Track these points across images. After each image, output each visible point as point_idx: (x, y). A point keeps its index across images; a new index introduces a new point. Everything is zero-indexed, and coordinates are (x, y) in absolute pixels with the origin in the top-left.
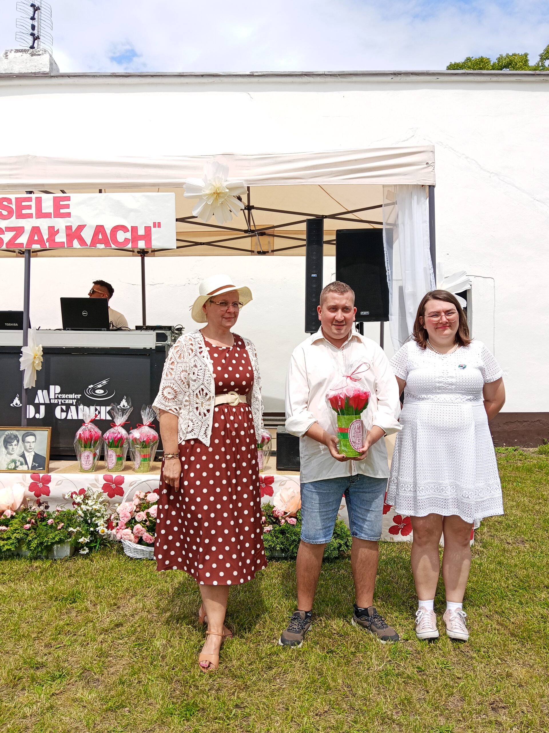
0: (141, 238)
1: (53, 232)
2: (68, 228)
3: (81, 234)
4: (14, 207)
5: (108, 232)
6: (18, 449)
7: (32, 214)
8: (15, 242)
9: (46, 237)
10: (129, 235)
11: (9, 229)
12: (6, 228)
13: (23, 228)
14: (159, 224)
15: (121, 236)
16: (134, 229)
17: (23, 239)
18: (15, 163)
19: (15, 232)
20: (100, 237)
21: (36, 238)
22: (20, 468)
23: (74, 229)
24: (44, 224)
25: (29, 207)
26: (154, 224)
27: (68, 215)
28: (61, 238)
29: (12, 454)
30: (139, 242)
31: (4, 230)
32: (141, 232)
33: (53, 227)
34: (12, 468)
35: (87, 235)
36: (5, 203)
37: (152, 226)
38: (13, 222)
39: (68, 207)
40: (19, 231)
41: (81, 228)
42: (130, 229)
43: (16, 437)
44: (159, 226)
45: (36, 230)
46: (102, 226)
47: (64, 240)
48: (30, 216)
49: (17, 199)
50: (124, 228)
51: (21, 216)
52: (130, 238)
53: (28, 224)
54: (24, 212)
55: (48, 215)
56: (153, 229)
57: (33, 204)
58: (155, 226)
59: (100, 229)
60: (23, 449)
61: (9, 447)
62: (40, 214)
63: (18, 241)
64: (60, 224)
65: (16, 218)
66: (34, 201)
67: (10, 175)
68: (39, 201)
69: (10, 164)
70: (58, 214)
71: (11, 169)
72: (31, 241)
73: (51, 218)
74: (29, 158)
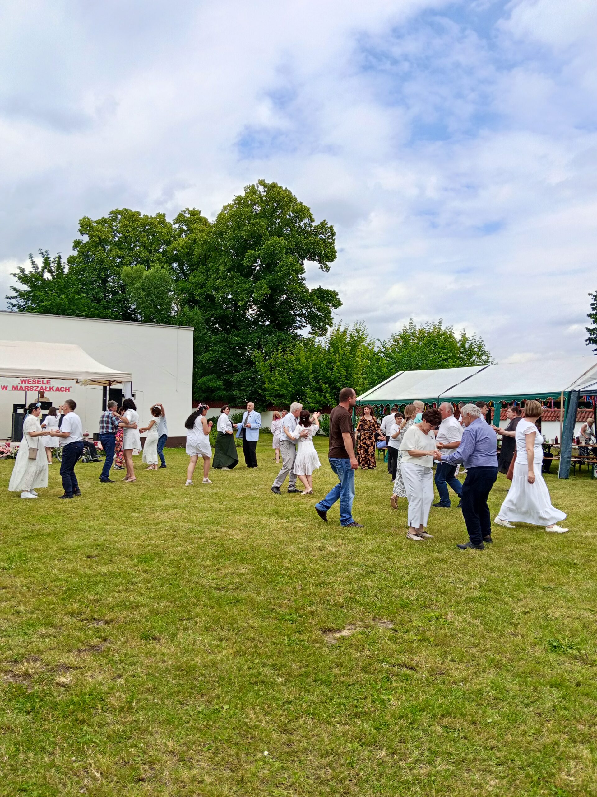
4: (37, 381)
15: (62, 389)
24: (44, 386)
25: (40, 382)
28: (48, 389)
35: (54, 389)
36: (34, 381)
39: (50, 382)
51: (38, 384)
53: (40, 386)
59: (58, 388)
62: (43, 384)
68: (43, 380)
70: (47, 384)
71: (35, 373)
74: (39, 370)
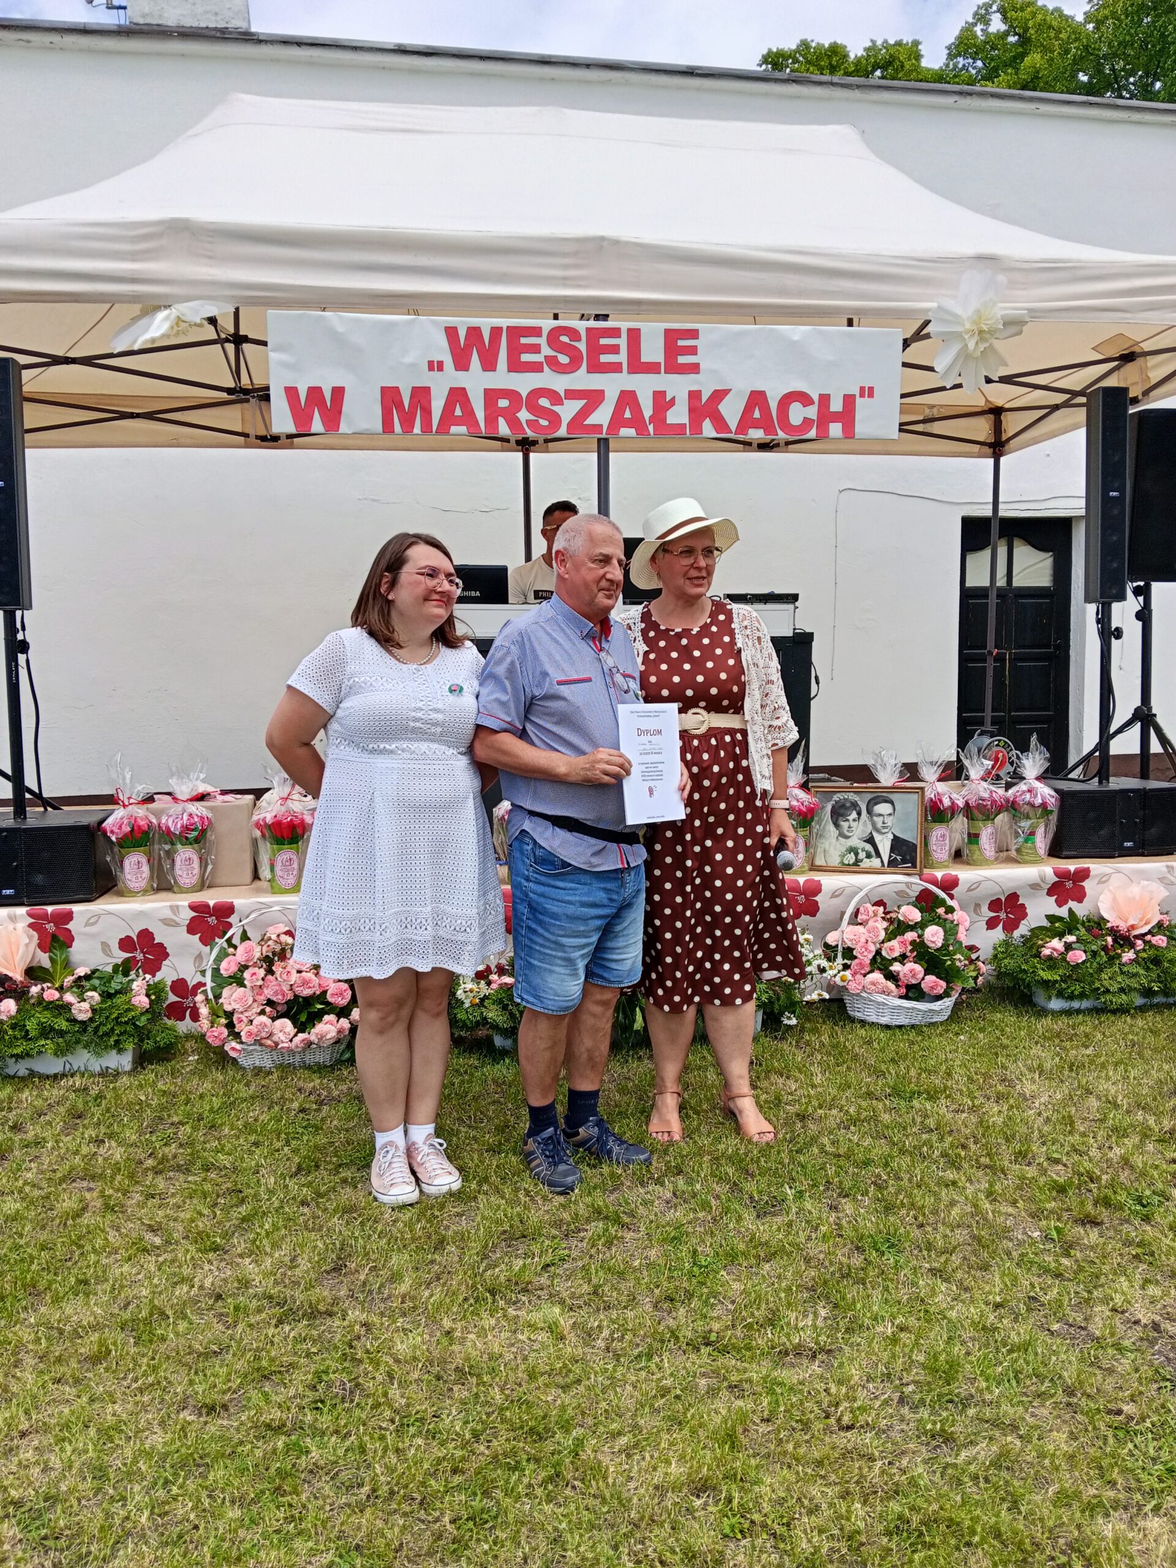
0: (836, 417)
1: (662, 402)
2: (694, 395)
3: (720, 407)
4: (582, 346)
5: (773, 405)
6: (861, 826)
7: (620, 364)
8: (586, 422)
9: (648, 412)
10: (812, 412)
11: (572, 394)
12: (567, 391)
13: (602, 392)
14: (871, 389)
15: (797, 414)
16: (825, 399)
17: (602, 416)
18: (575, 254)
19: (584, 401)
20: (757, 414)
21: (628, 414)
22: (866, 863)
23: (704, 399)
25: (615, 349)
26: (862, 389)
27: (694, 368)
28: (678, 415)
29: (847, 837)
30: (831, 425)
31: (563, 395)
32: (836, 406)
33: (663, 394)
34: (852, 862)
35: (731, 411)
36: (564, 339)
37: (857, 393)
38: (582, 379)
39: (693, 351)
40: (594, 398)
41: (719, 395)
42: (816, 398)
43: (855, 805)
44: (871, 395)
45: (628, 398)
46: (762, 394)
47: (684, 419)
48: (616, 368)
49: (589, 330)
50: (803, 398)
51: (596, 367)
52: (815, 418)
53: (612, 385)
54: (604, 358)
55: (652, 368)
56: (859, 401)
57: (622, 342)
58: (862, 395)
59: (757, 398)
60: (870, 828)
61: (842, 823)
62: (637, 366)
63: (591, 420)
64: (678, 387)
65: (588, 372)
66: (624, 335)
67: (565, 278)
68: (634, 336)
69: (565, 255)
70: (673, 367)
71: (566, 267)
72: (617, 421)
73: (659, 373)
74: (605, 244)
